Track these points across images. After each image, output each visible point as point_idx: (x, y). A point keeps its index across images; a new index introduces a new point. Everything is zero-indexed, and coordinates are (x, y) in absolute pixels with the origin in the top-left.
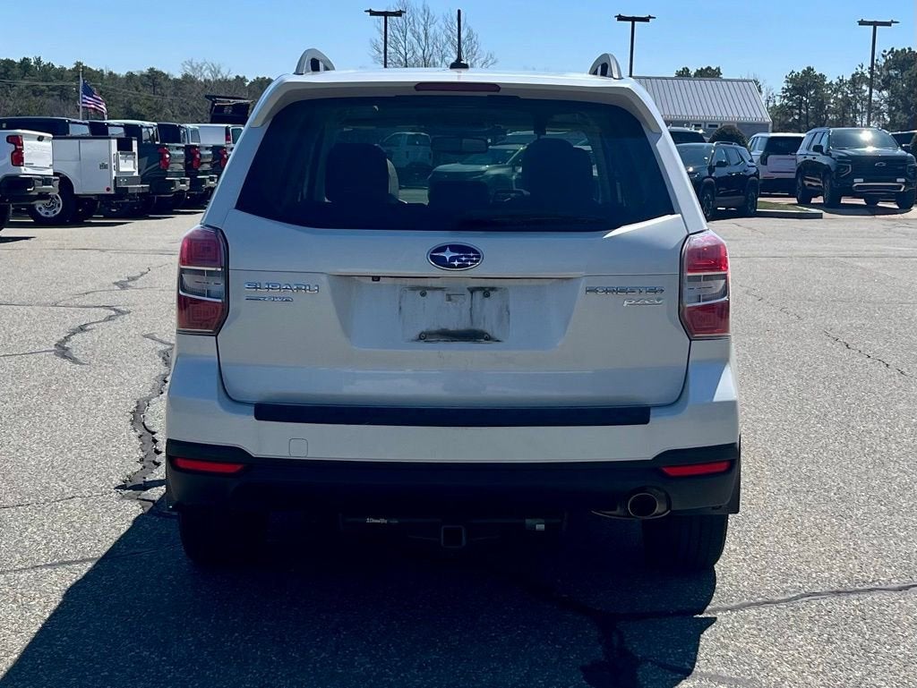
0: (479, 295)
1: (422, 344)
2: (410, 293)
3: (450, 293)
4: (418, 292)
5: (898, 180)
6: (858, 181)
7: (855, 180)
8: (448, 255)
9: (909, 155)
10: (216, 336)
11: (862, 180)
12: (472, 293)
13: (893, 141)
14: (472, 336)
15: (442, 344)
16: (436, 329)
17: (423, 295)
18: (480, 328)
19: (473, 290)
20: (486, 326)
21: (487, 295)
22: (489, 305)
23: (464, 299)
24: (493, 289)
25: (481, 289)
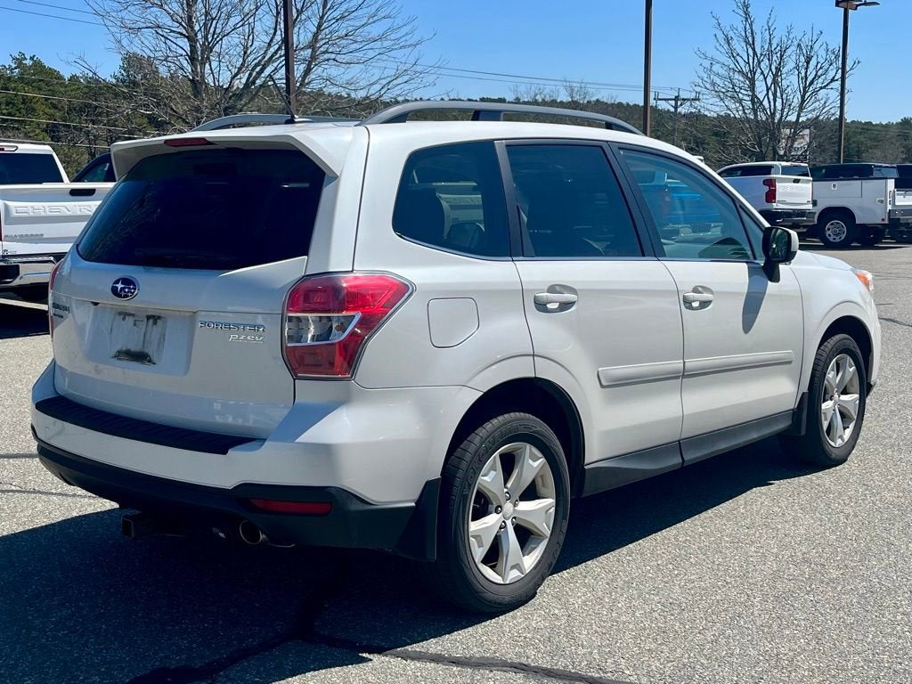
0: (151, 321)
1: (115, 360)
2: (118, 317)
3: (137, 319)
4: (122, 316)
12: (147, 320)
14: (140, 357)
16: (124, 349)
17: (124, 319)
18: (146, 350)
19: (149, 318)
20: (151, 350)
21: (155, 323)
22: (155, 331)
23: (143, 326)
24: (159, 317)
25: (153, 317)
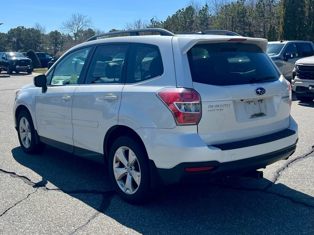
0: (260, 102)
1: (252, 119)
2: (247, 104)
3: (255, 102)
4: (248, 103)
5: (28, 66)
6: (18, 67)
7: (17, 66)
8: (259, 91)
9: (30, 59)
10: (197, 125)
11: (18, 66)
12: (259, 102)
13: (23, 55)
14: (261, 115)
15: (256, 118)
16: (254, 114)
17: (249, 104)
18: (262, 112)
19: (259, 101)
20: (263, 111)
21: (261, 102)
22: (262, 105)
23: (257, 104)
24: (262, 100)
25: (260, 100)
